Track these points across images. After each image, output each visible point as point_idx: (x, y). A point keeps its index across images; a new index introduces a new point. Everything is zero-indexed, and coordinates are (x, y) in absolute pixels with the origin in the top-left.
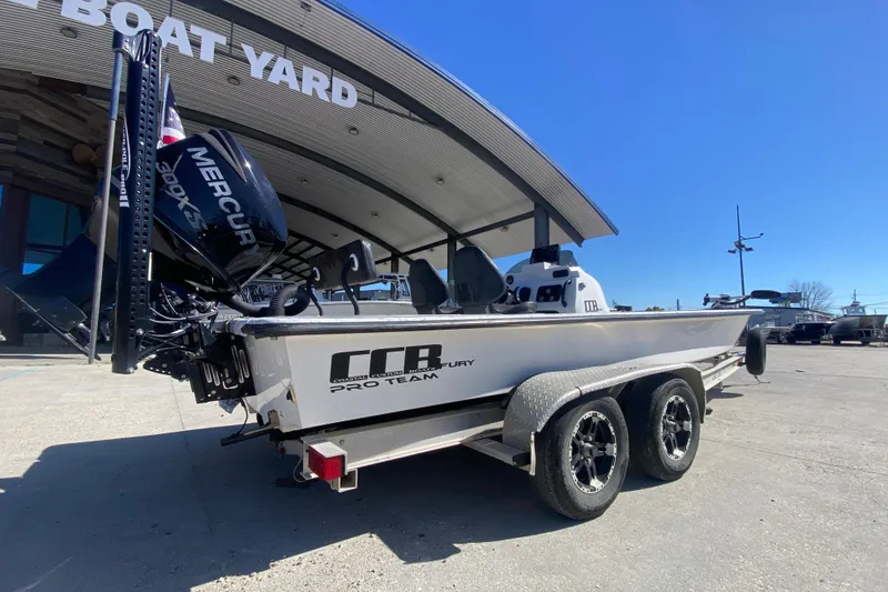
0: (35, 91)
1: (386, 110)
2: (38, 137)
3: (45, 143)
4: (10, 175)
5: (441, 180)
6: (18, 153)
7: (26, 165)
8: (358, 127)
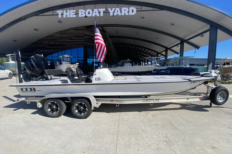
0: (85, 29)
1: (150, 10)
2: (87, 37)
3: (89, 38)
4: (84, 45)
5: (173, 24)
6: (85, 41)
7: (86, 43)
8: (144, 17)
